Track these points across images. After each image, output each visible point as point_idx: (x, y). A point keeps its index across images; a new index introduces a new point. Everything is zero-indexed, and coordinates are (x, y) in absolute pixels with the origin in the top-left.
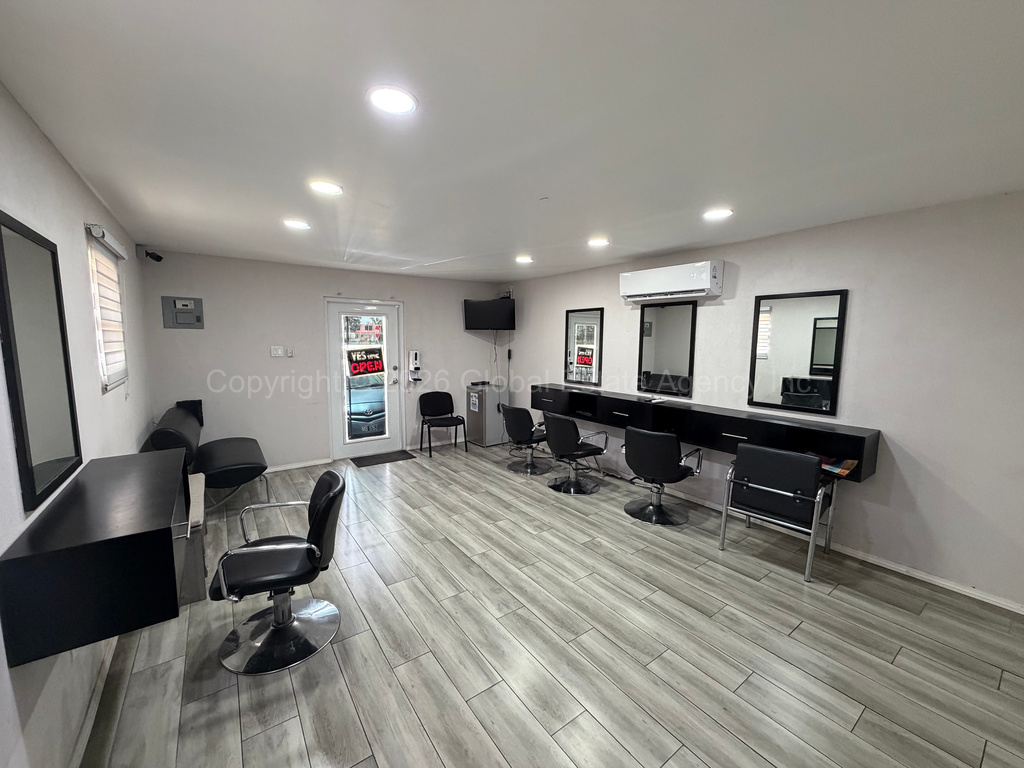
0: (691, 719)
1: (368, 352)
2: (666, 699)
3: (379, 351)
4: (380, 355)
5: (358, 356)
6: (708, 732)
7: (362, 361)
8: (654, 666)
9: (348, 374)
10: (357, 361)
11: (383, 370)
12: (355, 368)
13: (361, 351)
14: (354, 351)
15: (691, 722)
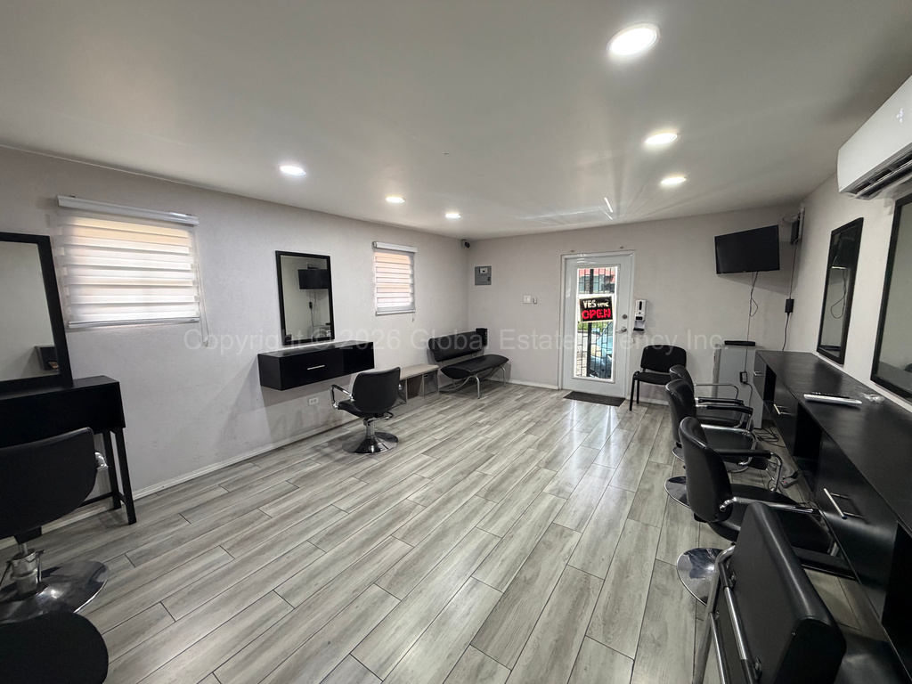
0: (319, 615)
1: (598, 300)
2: (339, 598)
3: (609, 300)
4: (610, 304)
5: (589, 304)
6: (306, 626)
7: (592, 309)
8: (375, 589)
9: (579, 320)
10: (588, 309)
11: (611, 318)
12: (586, 315)
13: (592, 300)
14: (585, 300)
15: (315, 615)
